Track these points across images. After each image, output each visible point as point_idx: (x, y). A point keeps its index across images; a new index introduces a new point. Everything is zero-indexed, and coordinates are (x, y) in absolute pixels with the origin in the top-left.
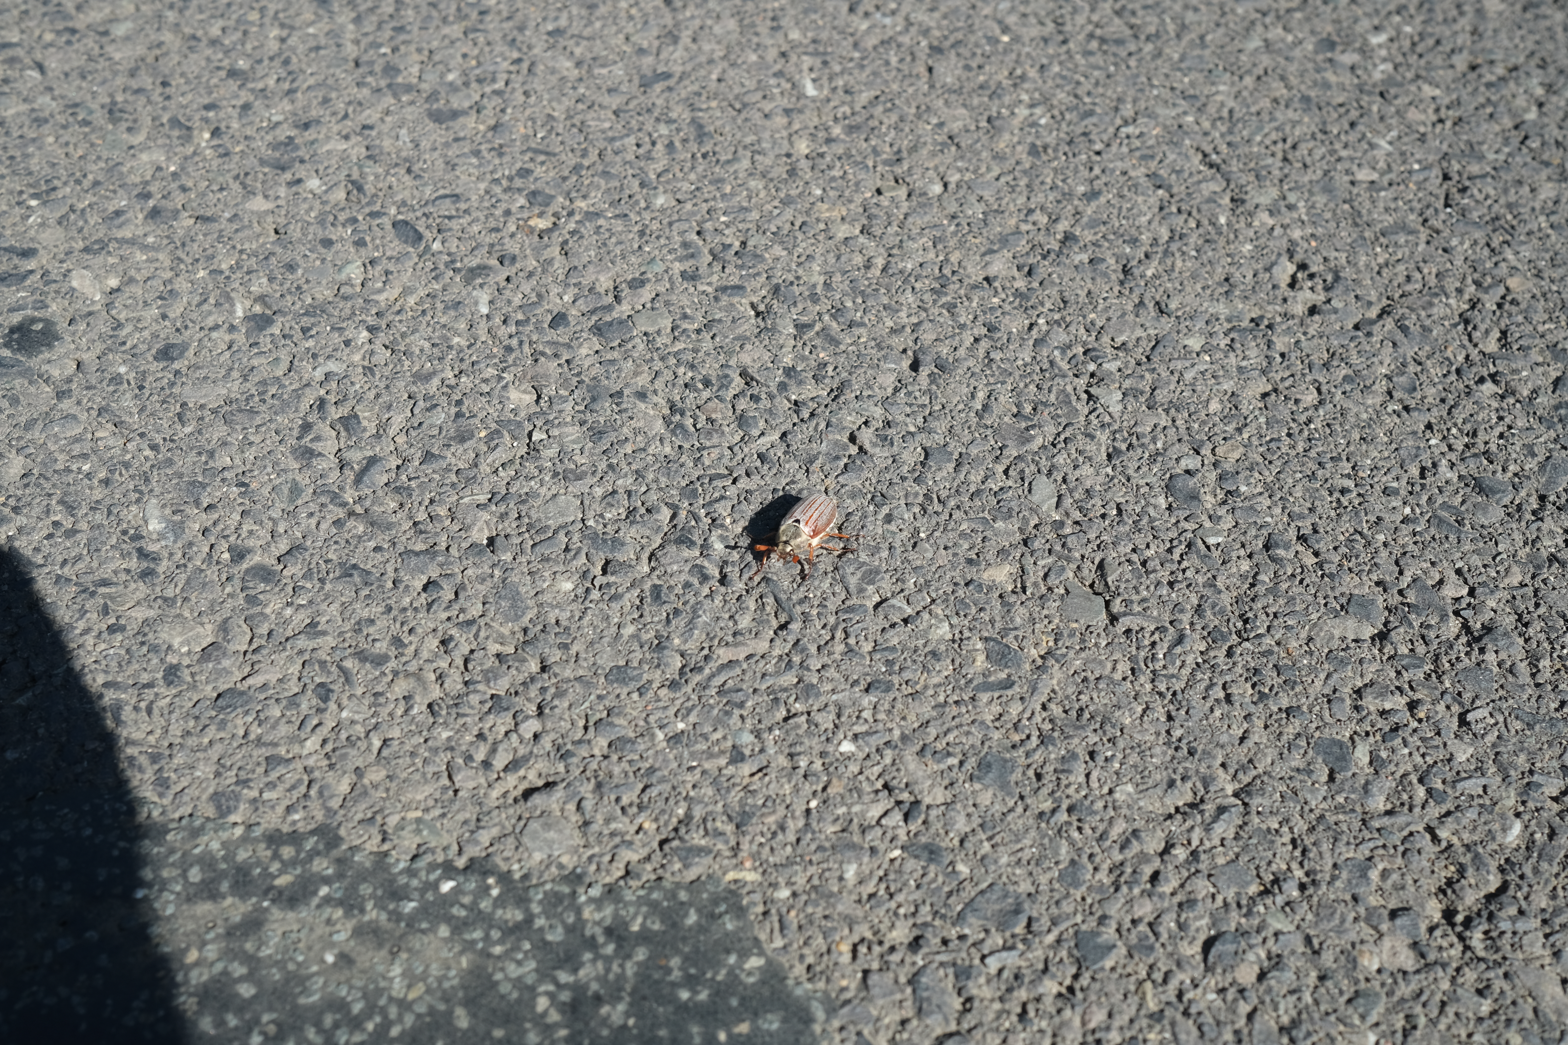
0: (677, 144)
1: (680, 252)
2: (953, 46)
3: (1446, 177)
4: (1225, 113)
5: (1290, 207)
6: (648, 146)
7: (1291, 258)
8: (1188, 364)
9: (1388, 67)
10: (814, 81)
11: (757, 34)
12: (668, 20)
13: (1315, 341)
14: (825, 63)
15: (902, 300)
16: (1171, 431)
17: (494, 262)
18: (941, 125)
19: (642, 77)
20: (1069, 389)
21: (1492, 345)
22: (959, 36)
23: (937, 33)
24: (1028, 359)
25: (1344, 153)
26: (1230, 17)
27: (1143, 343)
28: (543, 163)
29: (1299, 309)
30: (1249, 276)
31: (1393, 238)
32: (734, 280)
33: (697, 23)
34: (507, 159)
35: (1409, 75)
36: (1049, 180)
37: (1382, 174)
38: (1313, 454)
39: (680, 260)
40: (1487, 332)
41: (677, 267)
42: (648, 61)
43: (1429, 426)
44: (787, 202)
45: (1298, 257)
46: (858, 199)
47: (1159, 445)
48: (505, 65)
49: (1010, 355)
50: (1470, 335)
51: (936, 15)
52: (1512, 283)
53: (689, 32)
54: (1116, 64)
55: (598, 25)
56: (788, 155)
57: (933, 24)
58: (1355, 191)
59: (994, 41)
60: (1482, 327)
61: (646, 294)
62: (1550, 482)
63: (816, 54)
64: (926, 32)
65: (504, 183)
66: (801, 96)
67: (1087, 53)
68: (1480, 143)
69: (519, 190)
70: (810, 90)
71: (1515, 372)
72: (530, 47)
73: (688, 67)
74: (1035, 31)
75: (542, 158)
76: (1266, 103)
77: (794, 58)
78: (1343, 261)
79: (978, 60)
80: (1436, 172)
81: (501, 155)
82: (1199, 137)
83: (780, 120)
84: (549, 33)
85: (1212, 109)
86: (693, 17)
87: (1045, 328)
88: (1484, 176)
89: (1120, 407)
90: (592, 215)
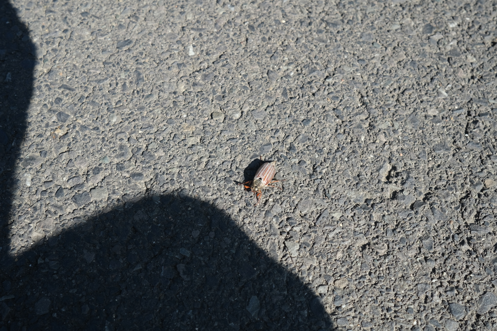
0: (128, 84)
1: (118, 152)
2: (259, 26)
3: (469, 114)
4: (375, 72)
5: (395, 131)
6: (114, 85)
7: (390, 163)
8: (332, 228)
9: (455, 42)
10: (194, 46)
11: (173, 16)
12: (135, 8)
13: (392, 216)
14: (201, 35)
15: (211, 185)
16: (317, 270)
17: (38, 154)
18: (245, 76)
19: (119, 42)
20: (276, 241)
21: (471, 220)
22: (263, 19)
23: (253, 17)
24: (261, 223)
25: (425, 98)
26: (388, 9)
27: (315, 213)
28: (67, 95)
29: (388, 195)
30: (369, 174)
31: (438, 152)
32: (139, 170)
33: (148, 8)
34: (52, 92)
35: (464, 48)
36: (288, 112)
37: (440, 112)
38: (378, 286)
39: (117, 157)
40: (470, 213)
41: (116, 161)
42: (122, 32)
43: (434, 270)
44: (170, 122)
45: (393, 163)
46: (202, 120)
47: (311, 278)
48: (60, 33)
49: (253, 220)
50: (462, 213)
51: (256, 5)
52: (488, 182)
53: (144, 15)
54: (331, 39)
55: (104, 9)
56: (175, 93)
57: (252, 12)
58: (426, 122)
59: (278, 22)
60: (469, 210)
61: (100, 177)
62: (483, 308)
63: (198, 29)
64: (248, 16)
65: (49, 106)
66: (187, 56)
67: (320, 31)
68: (488, 93)
69: (54, 111)
70: (191, 53)
71: (479, 238)
72: (72, 22)
73: (140, 36)
74: (297, 17)
75: (68, 91)
76: (395, 64)
77: (187, 31)
78: (413, 166)
79: (270, 34)
80: (465, 110)
81: (50, 89)
82: (360, 86)
83: (175, 70)
84: (82, 14)
85: (369, 68)
86: (146, 5)
87: (271, 204)
88: (486, 114)
89: (297, 254)
90: (84, 128)
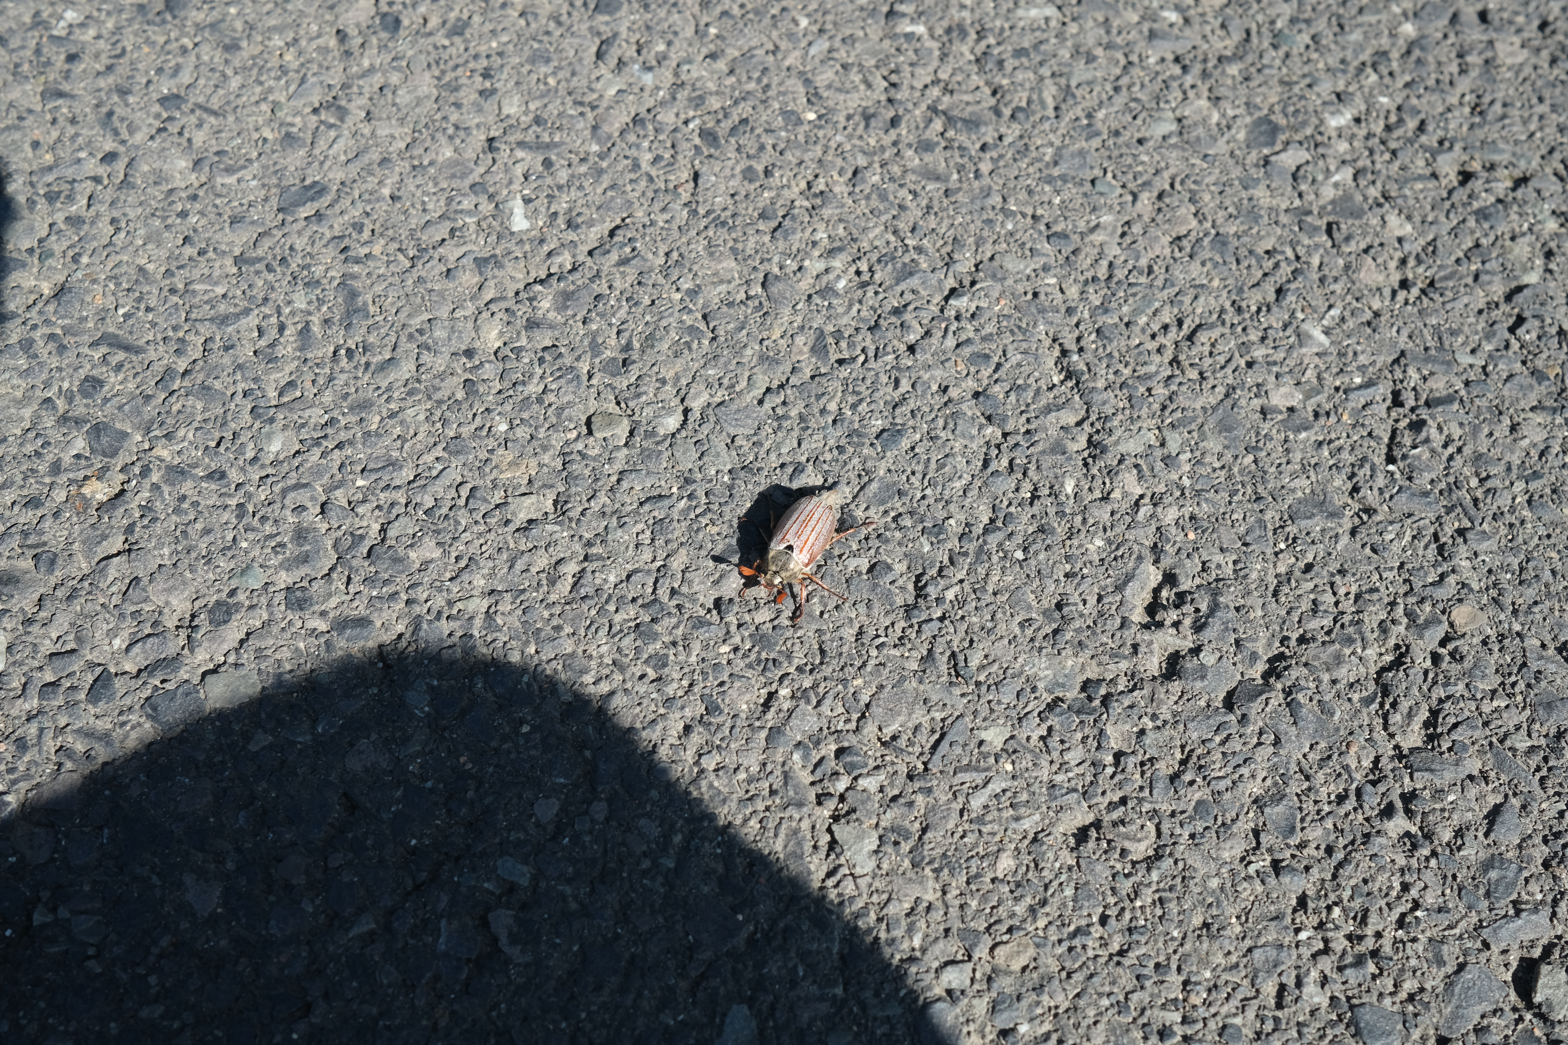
0: (316, 329)
1: (291, 550)
2: (733, 130)
3: (1397, 401)
4: (1102, 271)
5: (1168, 461)
6: (273, 333)
7: (1156, 561)
8: (979, 778)
9: (1345, 175)
10: (527, 201)
11: (458, 105)
12: (335, 78)
13: (1167, 732)
14: (547, 163)
15: (592, 650)
16: (937, 915)
17: (27, 564)
18: (693, 293)
19: (284, 190)
20: (805, 825)
21: (1413, 738)
22: (744, 109)
23: (715, 103)
24: (755, 769)
25: (1259, 353)
26: (1136, 72)
27: (925, 731)
28: (119, 367)
29: (1153, 664)
30: (1092, 600)
31: (1304, 523)
32: (360, 608)
33: (377, 79)
34: (70, 357)
35: (1374, 192)
36: (833, 407)
37: (1308, 396)
38: (1131, 959)
39: (288, 565)
40: (1410, 715)
41: (284, 579)
42: (295, 158)
43: (1302, 901)
44: (455, 448)
45: (1167, 562)
46: (557, 441)
47: (917, 942)
48: (92, 166)
49: (731, 760)
50: (1385, 717)
51: (721, 65)
52: (1461, 615)
53: (363, 101)
54: (960, 169)
55: (235, 83)
56: (469, 353)
57: (711, 86)
58: (1265, 428)
59: (793, 118)
60: (1405, 705)
61: (233, 633)
62: (1455, 1017)
63: (538, 146)
64: (698, 101)
65: (61, 404)
66: (505, 234)
67: (925, 146)
68: (1453, 333)
69: (78, 422)
70: (519, 222)
71: (1438, 793)
72: (132, 129)
73: (353, 170)
74: (854, 102)
75: (121, 356)
76: (1162, 247)
77: (504, 154)
78: (1229, 570)
79: (768, 156)
80: (1383, 390)
81: (62, 349)
82: (1058, 318)
83: (469, 279)
84: (163, 101)
85: (1084, 261)
86: (372, 70)
87: (787, 705)
88: (1448, 400)
89: (872, 864)
90: (176, 473)
